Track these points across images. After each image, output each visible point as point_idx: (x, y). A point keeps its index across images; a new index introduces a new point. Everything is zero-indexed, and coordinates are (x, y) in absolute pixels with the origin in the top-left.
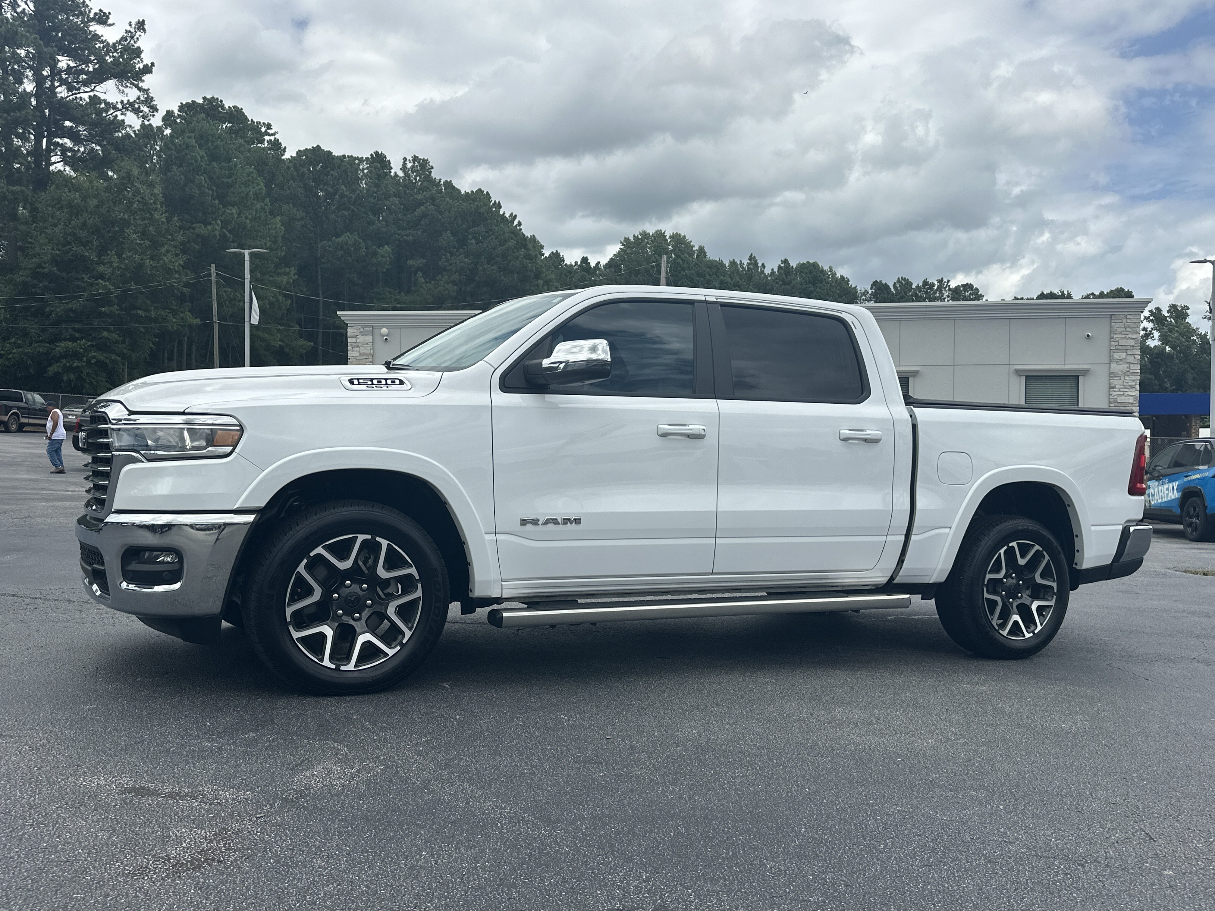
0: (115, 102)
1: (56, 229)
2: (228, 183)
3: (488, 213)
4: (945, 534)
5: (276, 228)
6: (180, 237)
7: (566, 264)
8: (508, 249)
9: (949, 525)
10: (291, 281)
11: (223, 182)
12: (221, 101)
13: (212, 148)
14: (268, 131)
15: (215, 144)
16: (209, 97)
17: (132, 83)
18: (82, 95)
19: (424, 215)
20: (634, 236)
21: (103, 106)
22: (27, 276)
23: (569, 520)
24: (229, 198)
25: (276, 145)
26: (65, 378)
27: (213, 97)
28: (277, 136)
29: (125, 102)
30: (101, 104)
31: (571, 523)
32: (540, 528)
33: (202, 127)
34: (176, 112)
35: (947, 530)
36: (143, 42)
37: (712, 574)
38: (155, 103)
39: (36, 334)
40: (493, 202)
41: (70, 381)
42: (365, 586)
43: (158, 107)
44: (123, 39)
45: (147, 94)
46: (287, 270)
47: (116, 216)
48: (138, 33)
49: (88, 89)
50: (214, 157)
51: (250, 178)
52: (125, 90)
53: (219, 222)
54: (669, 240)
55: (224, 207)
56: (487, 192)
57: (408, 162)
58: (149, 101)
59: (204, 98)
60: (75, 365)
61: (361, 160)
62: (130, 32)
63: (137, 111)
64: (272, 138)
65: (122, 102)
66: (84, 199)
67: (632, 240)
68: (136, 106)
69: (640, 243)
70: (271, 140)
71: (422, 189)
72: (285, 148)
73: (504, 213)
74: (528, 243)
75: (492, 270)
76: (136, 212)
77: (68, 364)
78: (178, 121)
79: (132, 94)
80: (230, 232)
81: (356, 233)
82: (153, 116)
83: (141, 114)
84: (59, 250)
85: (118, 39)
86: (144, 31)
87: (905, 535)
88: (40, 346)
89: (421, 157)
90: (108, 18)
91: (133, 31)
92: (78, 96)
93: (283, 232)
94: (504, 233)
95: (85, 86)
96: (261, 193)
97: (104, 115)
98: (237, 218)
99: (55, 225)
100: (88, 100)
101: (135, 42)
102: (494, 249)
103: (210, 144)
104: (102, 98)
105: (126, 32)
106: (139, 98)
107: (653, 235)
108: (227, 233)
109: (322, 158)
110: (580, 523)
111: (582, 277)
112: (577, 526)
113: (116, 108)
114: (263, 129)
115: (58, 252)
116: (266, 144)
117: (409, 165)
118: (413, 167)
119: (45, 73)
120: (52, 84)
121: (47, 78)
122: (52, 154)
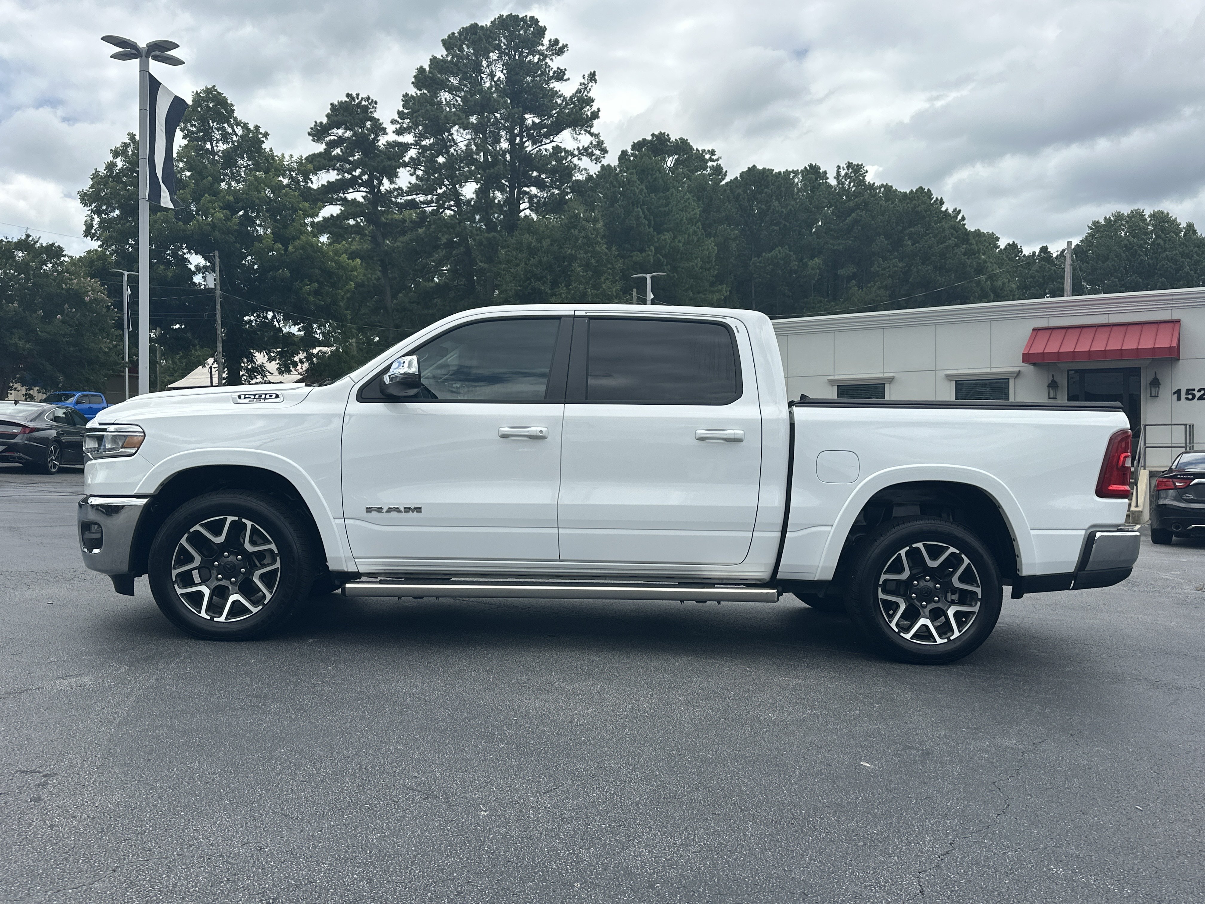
0: (572, 149)
1: (518, 268)
2: (665, 211)
3: (926, 211)
4: (825, 532)
5: (708, 249)
6: (619, 265)
7: (1024, 255)
8: (947, 247)
9: (831, 523)
10: (723, 297)
11: (660, 211)
12: (668, 135)
13: (651, 181)
14: (713, 157)
15: (654, 176)
16: (657, 133)
17: (586, 131)
18: (545, 147)
19: (856, 222)
20: (1105, 218)
21: (563, 154)
23: (409, 508)
24: (665, 226)
25: (718, 171)
27: (661, 132)
28: (719, 162)
29: (581, 148)
30: (561, 153)
31: (413, 512)
32: (384, 515)
33: (644, 162)
34: (630, 151)
35: (829, 528)
36: (595, 92)
37: (560, 560)
38: (604, 145)
40: (934, 199)
42: (239, 557)
43: (608, 149)
44: (579, 91)
45: (598, 138)
46: (720, 287)
47: (565, 253)
48: (591, 84)
49: (548, 141)
50: (653, 188)
51: (687, 204)
52: (578, 137)
53: (652, 248)
54: (1149, 219)
55: (658, 233)
56: (929, 190)
57: (841, 170)
58: (600, 145)
59: (653, 135)
61: (796, 173)
62: (584, 84)
63: (590, 155)
64: (715, 164)
65: (578, 148)
66: (539, 241)
67: (1103, 223)
68: (590, 150)
69: (1113, 225)
70: (713, 166)
71: (856, 195)
72: (726, 171)
73: (947, 209)
74: (971, 237)
75: (927, 271)
76: (581, 247)
78: (632, 158)
79: (585, 140)
80: (665, 256)
81: (787, 247)
82: (604, 157)
83: (594, 157)
84: (520, 286)
85: (574, 92)
86: (596, 81)
87: (782, 531)
89: (855, 163)
90: (564, 74)
91: (586, 83)
92: (541, 148)
93: (716, 252)
94: (944, 230)
95: (547, 138)
96: (695, 218)
97: (564, 162)
98: (671, 242)
99: (518, 265)
100: (551, 150)
101: (588, 93)
102: (930, 247)
103: (650, 177)
104: (563, 147)
105: (581, 84)
106: (591, 143)
107: (1128, 216)
108: (661, 257)
109: (757, 178)
110: (421, 512)
111: (1040, 267)
112: (419, 514)
113: (573, 155)
114: (707, 157)
116: (709, 169)
117: (843, 173)
118: (846, 174)
119: (516, 131)
120: (521, 140)
121: (517, 135)
122: (521, 202)
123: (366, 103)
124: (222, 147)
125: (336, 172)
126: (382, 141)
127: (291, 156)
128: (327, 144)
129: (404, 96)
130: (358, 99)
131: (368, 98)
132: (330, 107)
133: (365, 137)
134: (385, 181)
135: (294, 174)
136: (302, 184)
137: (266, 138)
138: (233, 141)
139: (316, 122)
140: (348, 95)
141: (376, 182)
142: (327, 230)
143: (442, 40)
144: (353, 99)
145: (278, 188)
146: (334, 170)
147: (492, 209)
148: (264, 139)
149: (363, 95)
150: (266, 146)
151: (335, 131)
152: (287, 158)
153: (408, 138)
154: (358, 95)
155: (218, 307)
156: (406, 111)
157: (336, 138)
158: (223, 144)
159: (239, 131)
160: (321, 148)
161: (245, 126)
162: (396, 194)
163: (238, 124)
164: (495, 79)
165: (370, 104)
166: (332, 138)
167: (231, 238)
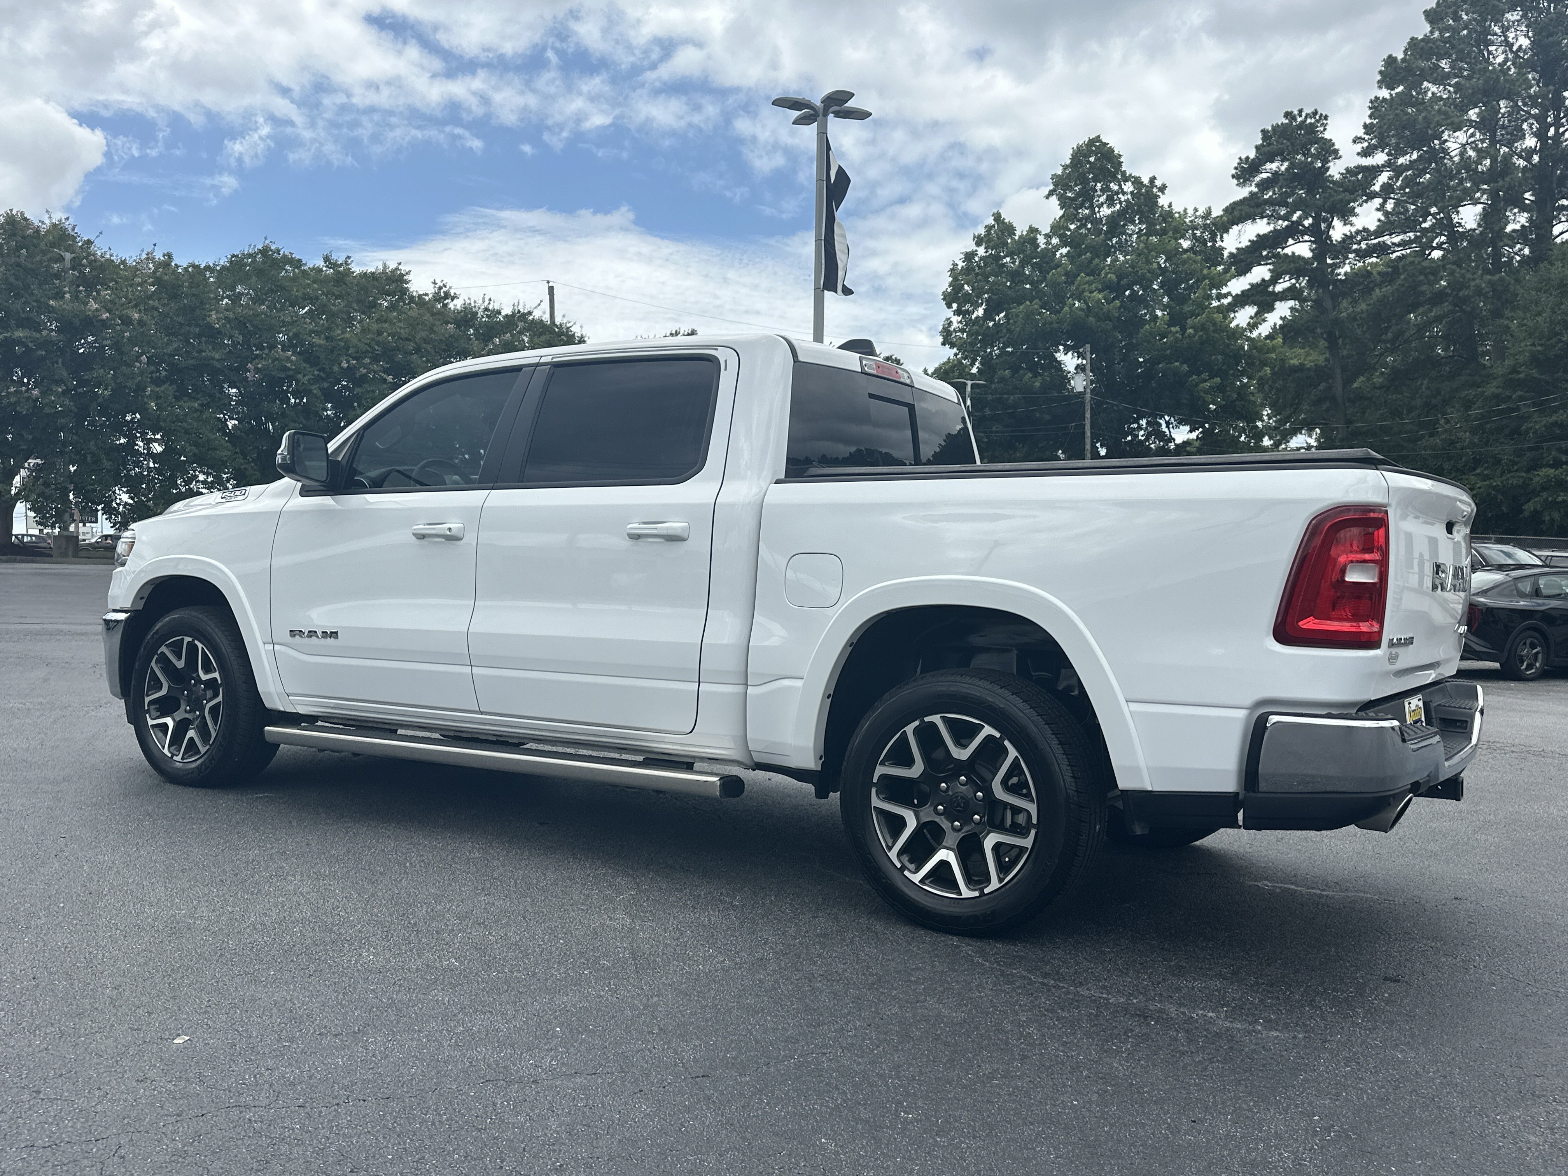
1: (1539, 319)
4: (795, 688)
9: (800, 675)
22: (1497, 387)
23: (327, 633)
26: (1547, 518)
31: (331, 637)
35: (799, 682)
37: (482, 713)
39: (1510, 460)
41: (1552, 521)
60: (1560, 499)
77: (1550, 499)
84: (1541, 345)
87: (745, 685)
88: (1513, 477)
99: (1539, 314)
110: (339, 638)
115: (1539, 348)
119: (1549, 120)
120: (1557, 130)
121: (1551, 125)
122: (1555, 222)
123: (1313, 120)
124: (1106, 211)
125: (1265, 220)
126: (1336, 170)
127: (1196, 210)
128: (1257, 185)
129: (1371, 102)
130: (1301, 116)
131: (1315, 113)
132: (1260, 136)
133: (1307, 168)
134: (1336, 222)
135: (1198, 233)
136: (1209, 244)
137: (1163, 193)
138: (1120, 203)
139: (1240, 159)
140: (1287, 115)
141: (1323, 226)
142: (1250, 301)
143: (1425, 12)
144: (1294, 118)
145: (1173, 255)
146: (1262, 218)
147: (1501, 240)
148: (1160, 194)
149: (1308, 110)
150: (1163, 201)
151: (1269, 166)
152: (1190, 212)
153: (1380, 158)
154: (1301, 111)
155: (1088, 415)
156: (1375, 122)
157: (1270, 175)
158: (1108, 207)
159: (1128, 187)
160: (1243, 192)
161: (1137, 182)
162: (1359, 238)
163: (1126, 179)
164: (1515, 49)
165: (1318, 121)
166: (1264, 176)
167: (1109, 325)
